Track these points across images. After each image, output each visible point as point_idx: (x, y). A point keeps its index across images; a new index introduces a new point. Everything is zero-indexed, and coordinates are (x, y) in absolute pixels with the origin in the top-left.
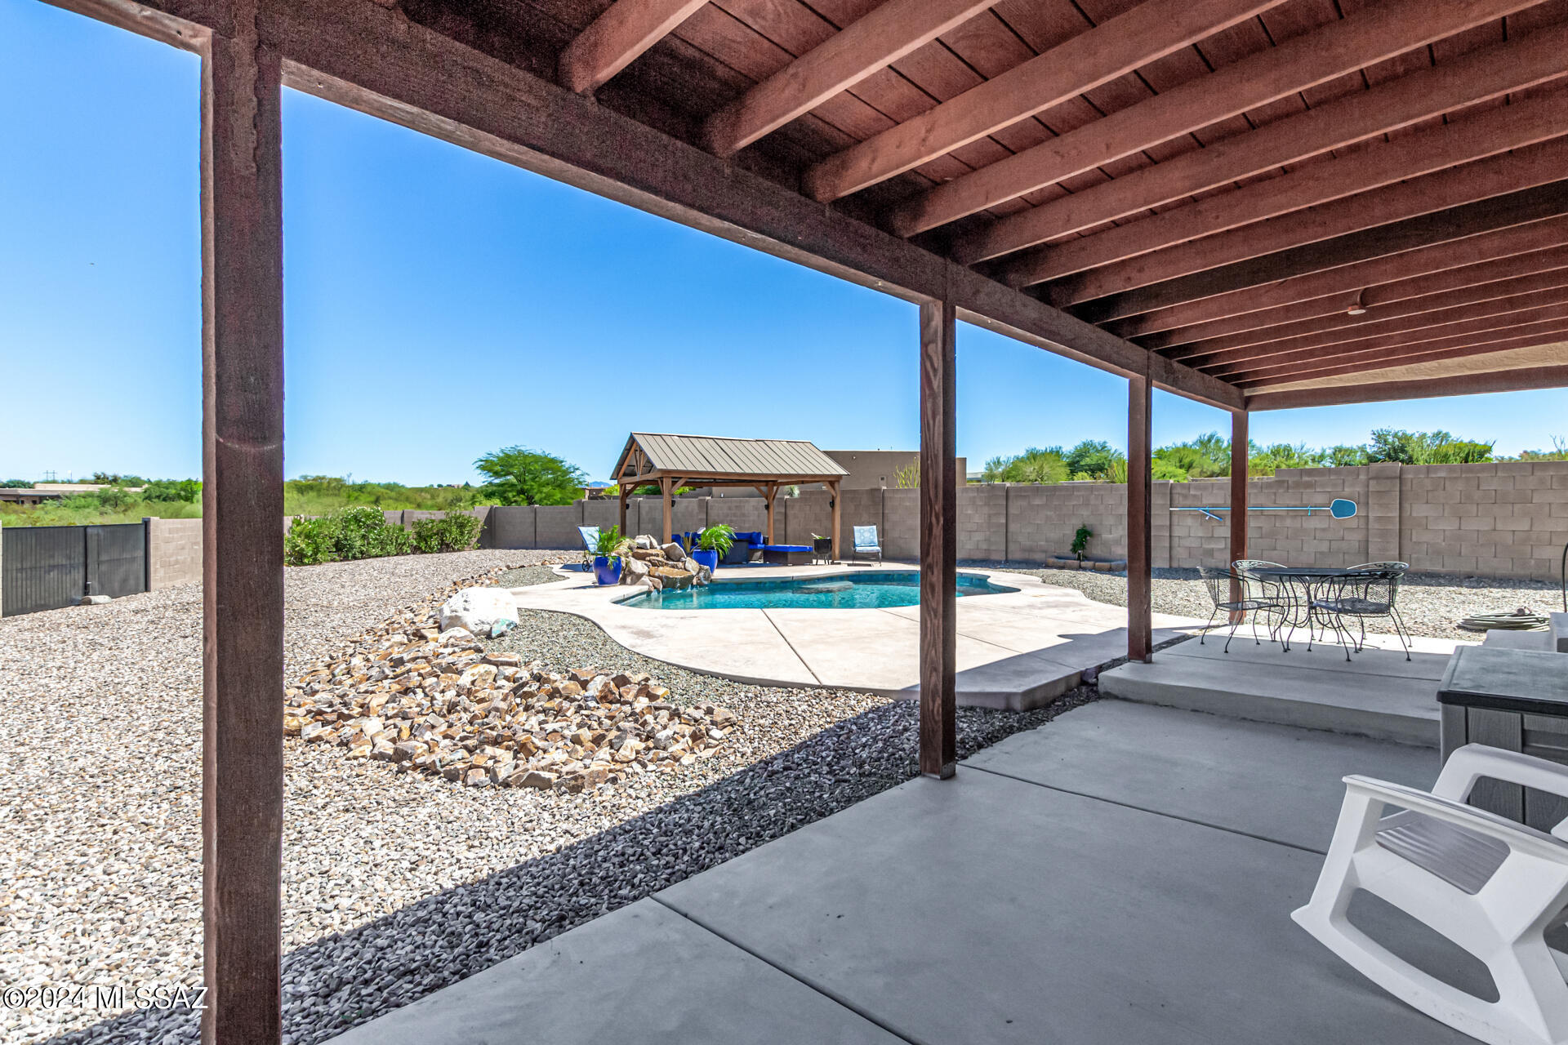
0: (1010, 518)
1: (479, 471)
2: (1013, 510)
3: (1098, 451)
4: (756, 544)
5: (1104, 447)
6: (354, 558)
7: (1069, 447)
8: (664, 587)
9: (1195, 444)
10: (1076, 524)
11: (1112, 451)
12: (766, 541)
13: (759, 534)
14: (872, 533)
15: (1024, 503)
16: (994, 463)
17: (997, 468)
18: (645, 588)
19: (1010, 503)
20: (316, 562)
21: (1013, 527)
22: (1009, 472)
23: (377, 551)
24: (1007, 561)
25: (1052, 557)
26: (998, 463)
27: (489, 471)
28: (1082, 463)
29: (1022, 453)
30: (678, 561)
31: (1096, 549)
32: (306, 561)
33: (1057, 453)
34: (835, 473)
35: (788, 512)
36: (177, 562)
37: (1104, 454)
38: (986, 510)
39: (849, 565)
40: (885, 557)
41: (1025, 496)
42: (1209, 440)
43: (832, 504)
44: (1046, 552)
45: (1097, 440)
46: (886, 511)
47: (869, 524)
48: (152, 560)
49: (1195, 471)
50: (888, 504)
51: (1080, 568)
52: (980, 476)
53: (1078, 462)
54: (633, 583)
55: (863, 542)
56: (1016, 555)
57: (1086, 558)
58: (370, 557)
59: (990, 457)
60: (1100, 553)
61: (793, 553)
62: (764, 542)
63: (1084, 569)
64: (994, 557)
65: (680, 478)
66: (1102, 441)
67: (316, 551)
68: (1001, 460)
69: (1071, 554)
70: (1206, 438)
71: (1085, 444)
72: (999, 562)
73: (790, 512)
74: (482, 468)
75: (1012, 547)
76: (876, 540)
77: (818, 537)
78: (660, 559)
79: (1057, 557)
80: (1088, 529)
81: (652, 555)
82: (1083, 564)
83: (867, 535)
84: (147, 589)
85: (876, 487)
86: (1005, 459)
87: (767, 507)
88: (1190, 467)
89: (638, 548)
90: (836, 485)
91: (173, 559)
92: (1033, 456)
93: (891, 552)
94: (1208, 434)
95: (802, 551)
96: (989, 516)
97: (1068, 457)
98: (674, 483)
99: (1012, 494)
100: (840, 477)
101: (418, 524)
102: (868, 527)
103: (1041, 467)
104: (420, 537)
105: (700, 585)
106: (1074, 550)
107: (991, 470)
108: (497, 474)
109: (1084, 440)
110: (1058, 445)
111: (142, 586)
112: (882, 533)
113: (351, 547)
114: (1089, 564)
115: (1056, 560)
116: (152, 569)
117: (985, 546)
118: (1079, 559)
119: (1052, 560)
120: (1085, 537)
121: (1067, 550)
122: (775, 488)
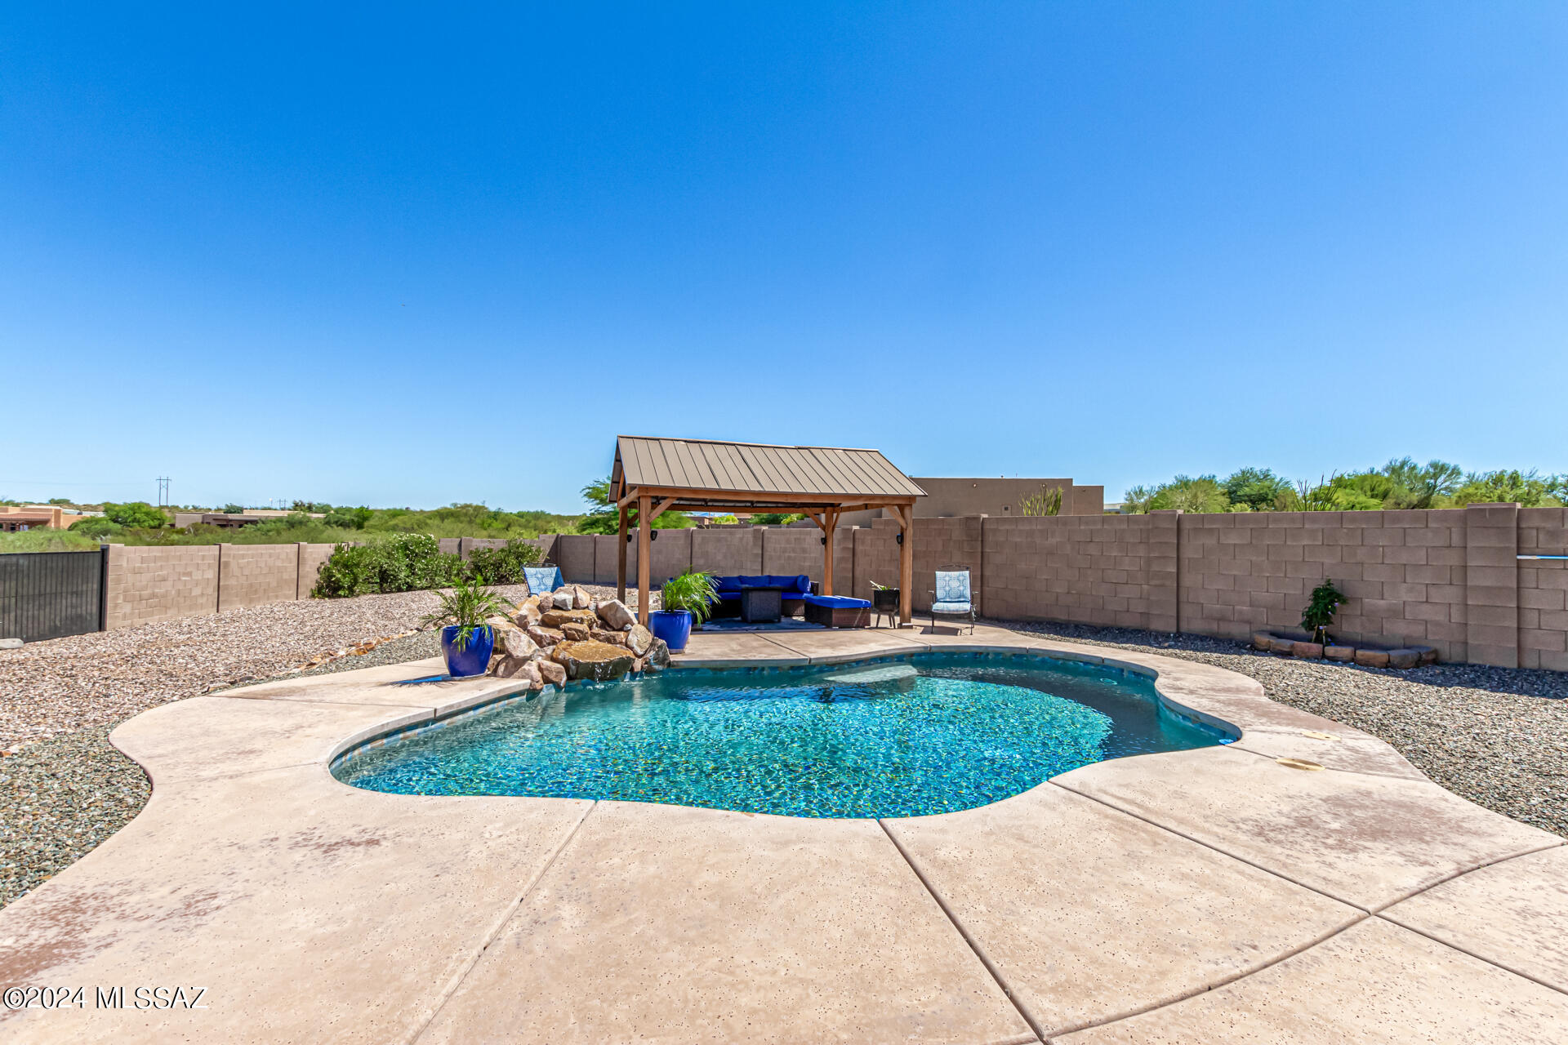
0: (1185, 563)
1: (586, 499)
2: (1189, 553)
3: (1259, 480)
4: (802, 592)
5: (1266, 476)
6: (399, 590)
7: (1223, 476)
8: (570, 678)
9: (1386, 470)
10: (1314, 579)
11: (1277, 480)
12: (815, 589)
13: (805, 579)
14: (962, 582)
15: (1210, 541)
16: (1136, 493)
17: (1139, 498)
18: (524, 683)
19: (1184, 541)
20: (351, 592)
21: (1188, 580)
22: (1152, 503)
23: (424, 583)
24: (1178, 634)
25: (1262, 632)
26: (1140, 492)
27: (596, 498)
28: (1239, 493)
29: (1170, 481)
30: (621, 630)
31: (1350, 624)
32: (341, 593)
33: (1210, 481)
34: (903, 492)
35: (856, 547)
36: (153, 596)
37: (1267, 483)
38: (1142, 551)
39: (927, 631)
40: (982, 617)
41: (1211, 530)
42: (1402, 467)
43: (901, 539)
44: (1250, 623)
45: (1258, 468)
46: (987, 550)
47: (959, 568)
48: (110, 595)
49: (1391, 501)
50: (990, 538)
51: (1322, 658)
52: (1118, 507)
53: (1235, 492)
54: (508, 674)
55: (948, 594)
56: (1197, 626)
57: (1333, 640)
58: (416, 589)
59: (1131, 486)
60: (1359, 630)
61: (839, 610)
62: (812, 591)
63: (1333, 660)
64: (1157, 625)
65: (664, 498)
66: (1265, 468)
67: (355, 581)
68: (1144, 489)
69: (1302, 631)
70: (1398, 464)
71: (1243, 472)
72: (1166, 636)
73: (859, 548)
74: (589, 495)
75: (1187, 611)
76: (968, 593)
77: (880, 587)
78: (584, 627)
79: (1273, 634)
80: (1336, 587)
81: (570, 620)
82: (1331, 650)
83: (955, 584)
84: (101, 627)
85: (974, 514)
86: (1149, 488)
87: (824, 541)
88: (1385, 496)
89: (555, 607)
90: (907, 511)
91: (149, 591)
92: (1184, 484)
93: (992, 609)
94: (1400, 460)
95: (854, 608)
96: (1149, 561)
97: (1223, 486)
98: (655, 505)
99: (1186, 526)
100: (911, 499)
101: (476, 554)
102: (956, 573)
103: (1195, 496)
104: (477, 568)
105: (649, 671)
106: (1309, 624)
107: (1132, 500)
108: (603, 502)
109: (1243, 468)
110: (1212, 473)
111: (96, 624)
112: (979, 582)
113: (396, 578)
114: (1346, 651)
115: (1273, 640)
116: (109, 604)
117: (1141, 608)
118: (1318, 640)
119: (1263, 640)
120: (1332, 602)
121: (1295, 622)
122: (835, 515)
